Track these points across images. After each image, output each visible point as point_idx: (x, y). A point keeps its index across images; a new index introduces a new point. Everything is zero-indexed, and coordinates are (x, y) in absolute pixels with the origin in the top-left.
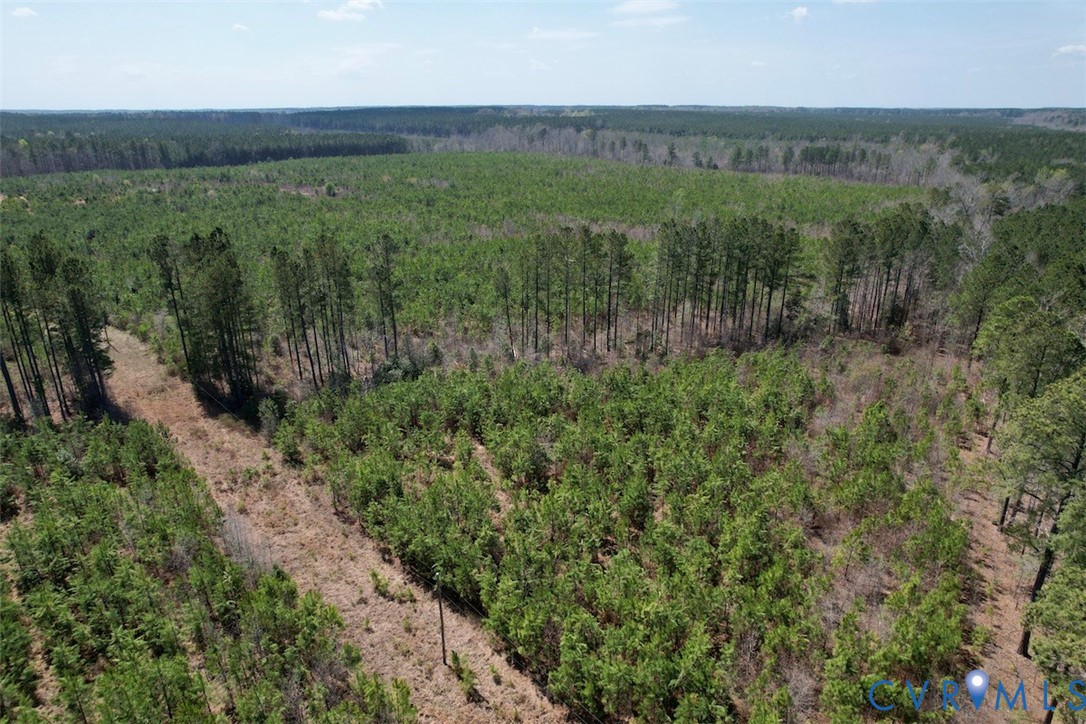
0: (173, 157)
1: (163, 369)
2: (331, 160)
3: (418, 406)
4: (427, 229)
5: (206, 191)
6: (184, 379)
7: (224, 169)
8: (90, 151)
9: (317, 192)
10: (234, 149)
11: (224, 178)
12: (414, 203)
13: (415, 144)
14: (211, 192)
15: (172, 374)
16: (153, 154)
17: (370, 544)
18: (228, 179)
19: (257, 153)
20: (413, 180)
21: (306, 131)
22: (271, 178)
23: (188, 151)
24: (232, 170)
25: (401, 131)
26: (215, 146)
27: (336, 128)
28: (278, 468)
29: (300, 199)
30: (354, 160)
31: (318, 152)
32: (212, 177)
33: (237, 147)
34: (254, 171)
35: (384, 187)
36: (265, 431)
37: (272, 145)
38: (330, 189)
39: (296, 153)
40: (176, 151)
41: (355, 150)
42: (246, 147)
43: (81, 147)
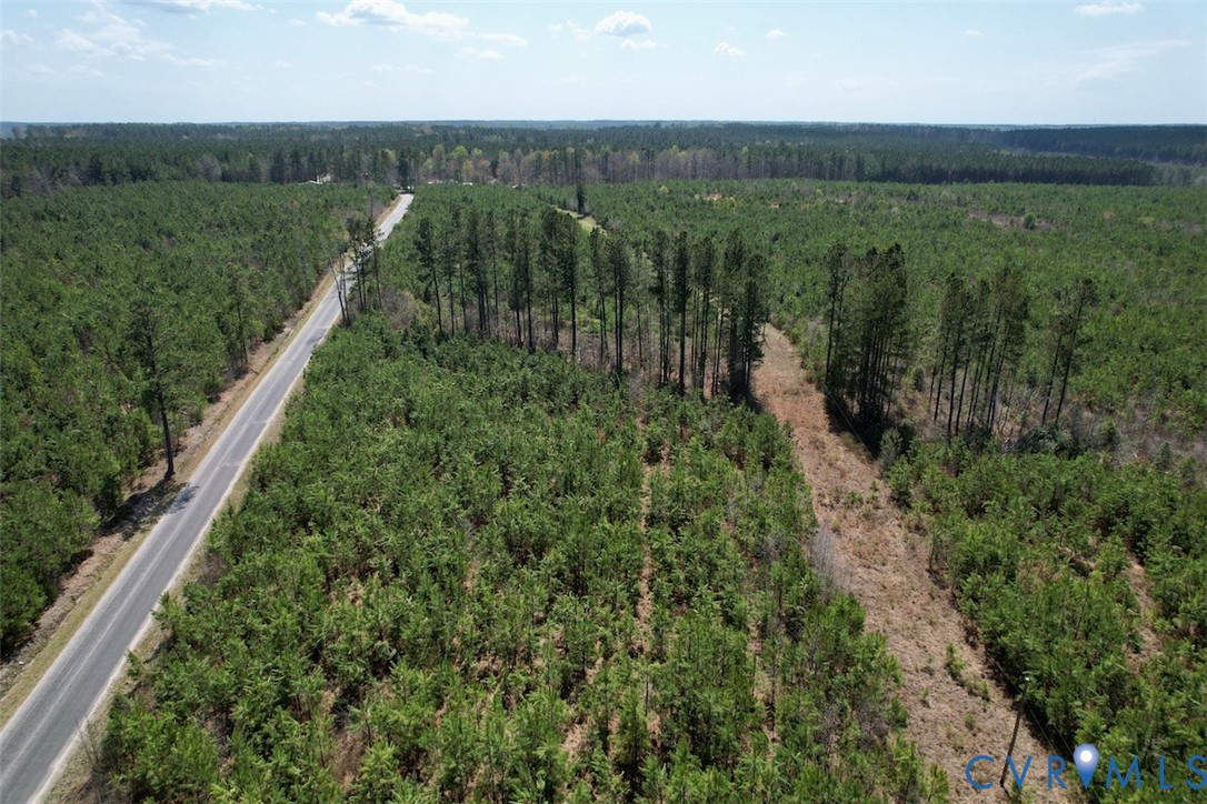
0: (867, 170)
1: (803, 373)
2: (1040, 187)
3: (1067, 489)
4: (1148, 284)
5: (890, 207)
6: (818, 388)
7: (915, 187)
8: (795, 159)
9: (1012, 222)
10: (931, 167)
11: (913, 197)
12: (1140, 250)
13: (1166, 175)
14: (895, 209)
15: (810, 381)
16: (850, 166)
17: (956, 617)
18: (916, 198)
19: (954, 172)
20: (1148, 220)
21: (1019, 152)
22: (963, 201)
23: (883, 165)
24: (922, 189)
25: (1149, 156)
26: (912, 161)
27: (1059, 149)
28: (883, 502)
29: (990, 227)
30: (1071, 189)
31: (1027, 177)
32: (900, 194)
33: (934, 165)
34: (946, 191)
35: (1101, 225)
36: (881, 462)
37: (975, 166)
38: (1029, 220)
39: (999, 176)
40: (872, 164)
41: (1077, 178)
42: (944, 166)
43: (789, 156)
